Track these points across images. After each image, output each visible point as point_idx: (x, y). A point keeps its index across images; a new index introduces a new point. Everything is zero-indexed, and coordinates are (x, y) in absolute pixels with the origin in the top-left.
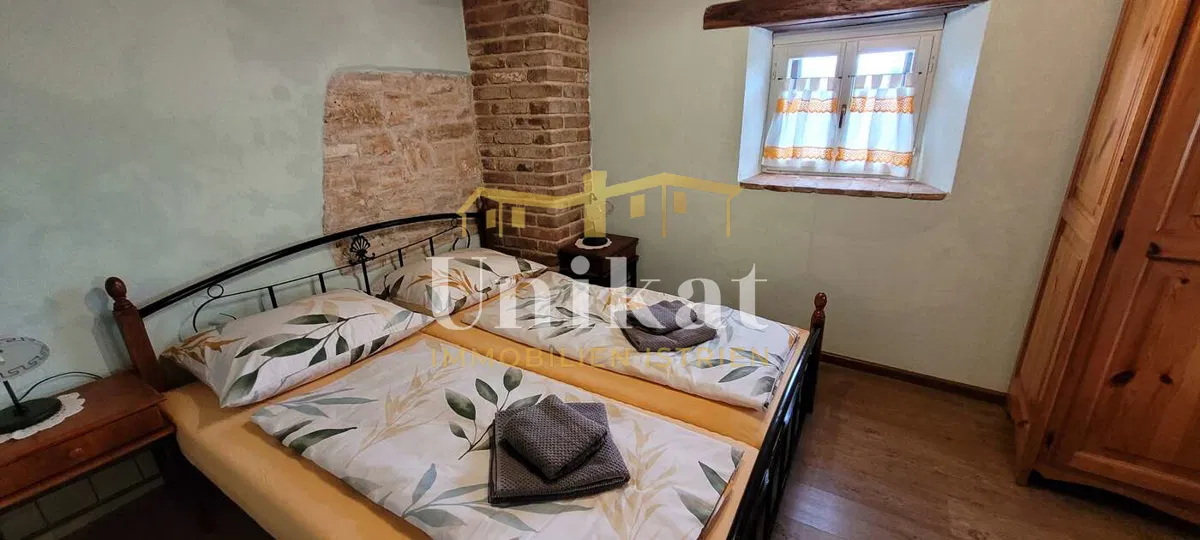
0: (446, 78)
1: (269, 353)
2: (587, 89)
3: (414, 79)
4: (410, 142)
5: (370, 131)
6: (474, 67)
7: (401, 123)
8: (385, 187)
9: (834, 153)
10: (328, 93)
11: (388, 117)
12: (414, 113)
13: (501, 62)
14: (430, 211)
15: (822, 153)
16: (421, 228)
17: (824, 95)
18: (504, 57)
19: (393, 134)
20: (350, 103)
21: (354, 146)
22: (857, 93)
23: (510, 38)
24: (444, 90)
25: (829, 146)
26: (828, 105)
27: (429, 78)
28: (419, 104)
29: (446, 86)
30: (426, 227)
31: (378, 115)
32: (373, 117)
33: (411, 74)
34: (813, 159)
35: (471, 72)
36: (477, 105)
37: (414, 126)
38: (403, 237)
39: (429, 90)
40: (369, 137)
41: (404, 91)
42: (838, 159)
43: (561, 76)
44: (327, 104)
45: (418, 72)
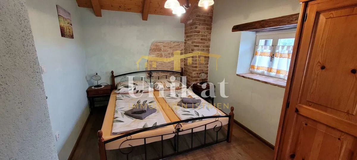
0: (178, 43)
1: (124, 87)
2: (209, 46)
3: (170, 43)
4: (167, 55)
5: (158, 52)
6: (185, 40)
7: (165, 51)
8: (159, 64)
9: (270, 69)
10: (151, 45)
11: (163, 50)
12: (169, 49)
13: (188, 39)
14: (169, 70)
15: (266, 69)
16: (166, 73)
17: (268, 51)
18: (189, 38)
19: (163, 53)
20: (155, 47)
21: (155, 55)
22: (277, 51)
23: (191, 34)
24: (177, 45)
25: (268, 67)
26: (269, 54)
27: (174, 42)
28: (170, 48)
29: (178, 44)
30: (167, 73)
31: (161, 50)
32: (160, 50)
33: (169, 42)
34: (264, 71)
35: (184, 41)
36: (185, 48)
37: (169, 52)
38: (162, 74)
39: (174, 45)
40: (158, 54)
41: (167, 45)
42: (270, 71)
43: (199, 43)
44: (151, 47)
45: (171, 41)
